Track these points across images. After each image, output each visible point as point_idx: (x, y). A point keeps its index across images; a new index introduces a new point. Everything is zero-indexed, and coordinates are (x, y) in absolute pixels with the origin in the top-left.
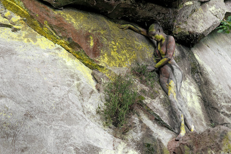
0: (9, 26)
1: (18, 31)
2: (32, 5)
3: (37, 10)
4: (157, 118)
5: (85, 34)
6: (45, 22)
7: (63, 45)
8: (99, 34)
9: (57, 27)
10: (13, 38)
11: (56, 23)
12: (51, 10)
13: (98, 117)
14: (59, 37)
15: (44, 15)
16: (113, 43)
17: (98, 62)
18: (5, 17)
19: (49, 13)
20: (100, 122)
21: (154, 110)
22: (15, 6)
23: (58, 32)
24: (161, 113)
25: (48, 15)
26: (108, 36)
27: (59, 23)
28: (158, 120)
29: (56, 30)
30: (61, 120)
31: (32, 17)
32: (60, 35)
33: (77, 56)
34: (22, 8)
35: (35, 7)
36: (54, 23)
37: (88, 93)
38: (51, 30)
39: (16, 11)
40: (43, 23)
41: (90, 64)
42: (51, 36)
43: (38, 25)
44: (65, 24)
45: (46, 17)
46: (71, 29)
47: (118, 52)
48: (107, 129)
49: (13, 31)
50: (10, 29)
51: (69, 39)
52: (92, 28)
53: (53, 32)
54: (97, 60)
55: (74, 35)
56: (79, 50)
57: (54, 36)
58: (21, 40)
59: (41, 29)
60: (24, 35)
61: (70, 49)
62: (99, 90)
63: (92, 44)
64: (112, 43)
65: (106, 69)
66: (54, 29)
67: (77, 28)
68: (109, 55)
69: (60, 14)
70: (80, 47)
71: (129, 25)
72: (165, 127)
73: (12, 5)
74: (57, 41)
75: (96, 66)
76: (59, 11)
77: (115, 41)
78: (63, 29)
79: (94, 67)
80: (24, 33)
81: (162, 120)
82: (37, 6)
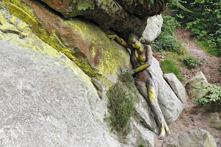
0: (17, 33)
1: (25, 38)
2: (42, 13)
3: (47, 19)
4: (142, 121)
5: (90, 44)
6: (54, 31)
7: (67, 53)
8: (99, 44)
9: (65, 36)
10: (23, 46)
11: (65, 33)
12: (62, 20)
13: (105, 124)
14: (66, 46)
15: (53, 24)
16: (108, 53)
17: (98, 70)
18: (11, 23)
19: (59, 23)
20: (107, 129)
21: (141, 114)
22: (23, 13)
23: (65, 41)
24: (145, 116)
25: (57, 24)
26: (105, 46)
27: (68, 33)
28: (143, 122)
29: (63, 39)
30: (88, 133)
31: (40, 25)
32: (67, 44)
33: (79, 64)
34: (31, 15)
35: (45, 15)
36: (63, 33)
37: (95, 102)
38: (58, 39)
39: (23, 17)
40: (51, 32)
41: (90, 72)
42: (57, 44)
43: (45, 33)
44: (74, 35)
45: (55, 26)
46: (79, 40)
47: (110, 60)
48: (113, 135)
49: (21, 38)
50: (17, 35)
51: (75, 49)
52: (95, 39)
53: (60, 41)
54: (97, 69)
55: (81, 45)
56: (83, 59)
57: (60, 45)
58: (30, 47)
59: (47, 37)
60: (31, 43)
61: (73, 57)
62: (101, 98)
63: (94, 54)
64: (106, 53)
65: (104, 77)
66: (62, 38)
67: (84, 39)
68: (105, 64)
69: (70, 25)
70: (84, 56)
71: (115, 35)
72: (147, 128)
73: (19, 11)
74: (61, 50)
75: (95, 74)
76: (69, 22)
77: (109, 51)
78: (71, 39)
79: (93, 75)
80: (31, 40)
81: (145, 123)
82: (47, 15)
